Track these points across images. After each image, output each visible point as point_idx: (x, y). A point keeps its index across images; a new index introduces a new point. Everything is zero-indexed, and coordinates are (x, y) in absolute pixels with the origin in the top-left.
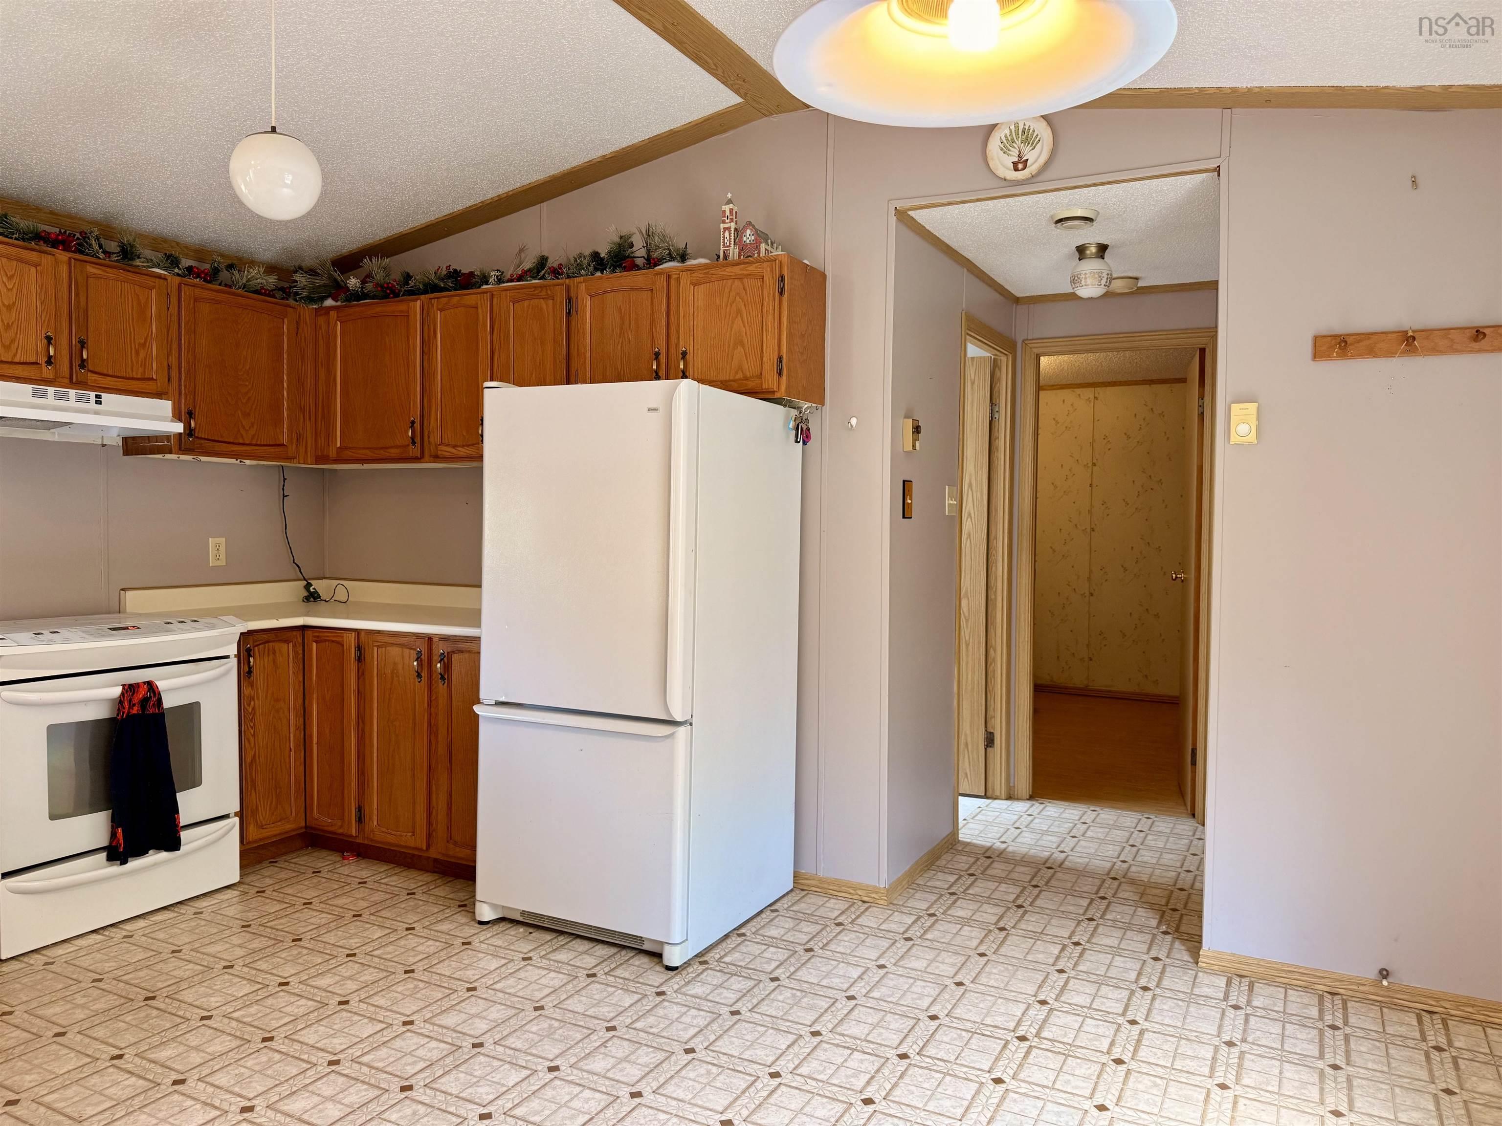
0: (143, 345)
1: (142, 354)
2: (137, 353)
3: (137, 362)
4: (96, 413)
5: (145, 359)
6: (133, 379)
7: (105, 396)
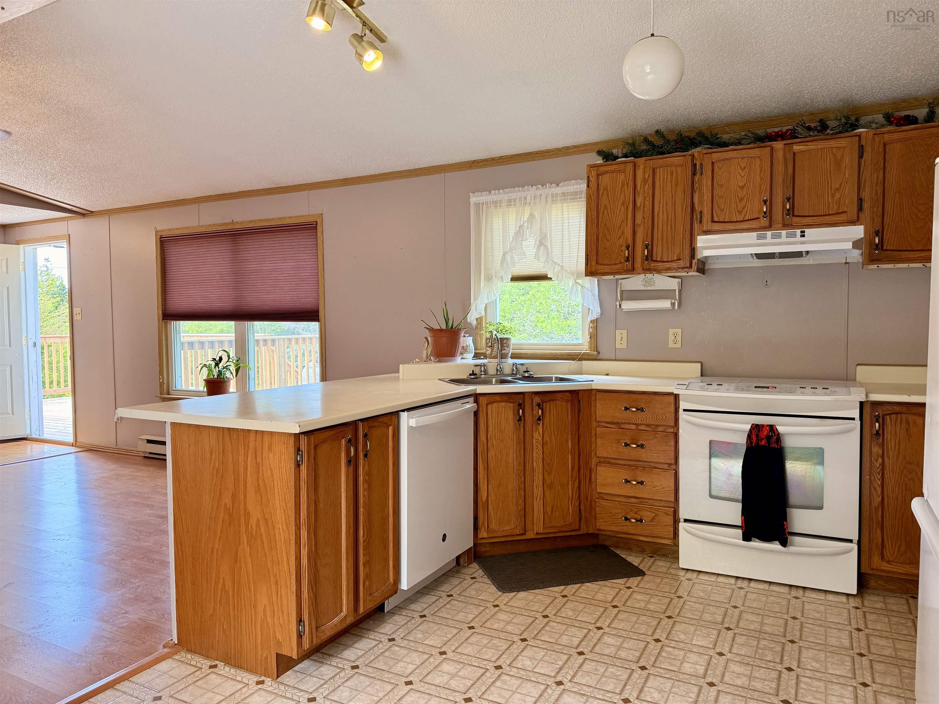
0: (837, 189)
1: (837, 196)
2: (833, 195)
3: (833, 203)
4: (803, 243)
5: (840, 199)
6: (829, 215)
7: (808, 231)
